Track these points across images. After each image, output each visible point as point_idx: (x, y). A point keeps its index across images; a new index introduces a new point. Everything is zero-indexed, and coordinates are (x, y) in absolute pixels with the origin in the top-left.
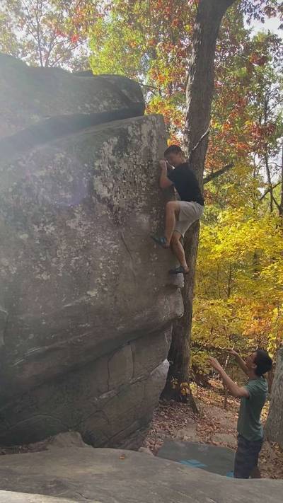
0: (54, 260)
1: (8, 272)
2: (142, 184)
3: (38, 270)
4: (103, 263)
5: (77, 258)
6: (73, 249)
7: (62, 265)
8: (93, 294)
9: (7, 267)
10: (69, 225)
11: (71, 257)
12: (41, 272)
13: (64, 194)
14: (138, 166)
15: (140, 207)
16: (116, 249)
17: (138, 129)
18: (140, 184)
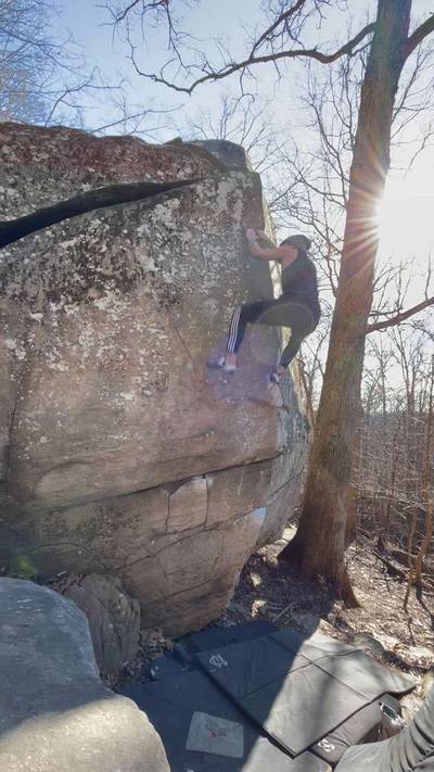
0: (75, 348)
1: (15, 357)
2: (214, 258)
3: (53, 359)
4: (145, 358)
5: (106, 348)
6: (101, 336)
7: (86, 355)
8: (128, 397)
9: (13, 351)
10: (97, 305)
11: (97, 346)
12: (57, 361)
13: (93, 267)
14: (210, 235)
15: (206, 289)
16: (163, 340)
17: (213, 189)
18: (210, 259)
